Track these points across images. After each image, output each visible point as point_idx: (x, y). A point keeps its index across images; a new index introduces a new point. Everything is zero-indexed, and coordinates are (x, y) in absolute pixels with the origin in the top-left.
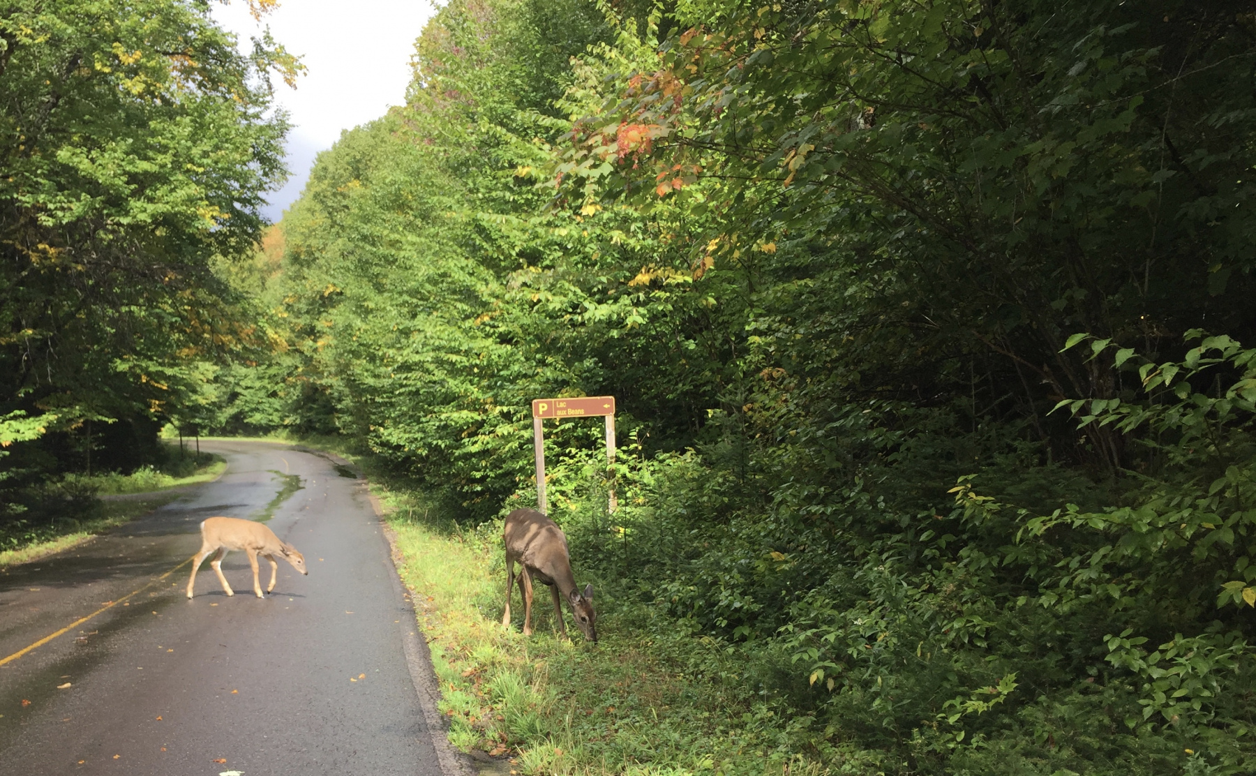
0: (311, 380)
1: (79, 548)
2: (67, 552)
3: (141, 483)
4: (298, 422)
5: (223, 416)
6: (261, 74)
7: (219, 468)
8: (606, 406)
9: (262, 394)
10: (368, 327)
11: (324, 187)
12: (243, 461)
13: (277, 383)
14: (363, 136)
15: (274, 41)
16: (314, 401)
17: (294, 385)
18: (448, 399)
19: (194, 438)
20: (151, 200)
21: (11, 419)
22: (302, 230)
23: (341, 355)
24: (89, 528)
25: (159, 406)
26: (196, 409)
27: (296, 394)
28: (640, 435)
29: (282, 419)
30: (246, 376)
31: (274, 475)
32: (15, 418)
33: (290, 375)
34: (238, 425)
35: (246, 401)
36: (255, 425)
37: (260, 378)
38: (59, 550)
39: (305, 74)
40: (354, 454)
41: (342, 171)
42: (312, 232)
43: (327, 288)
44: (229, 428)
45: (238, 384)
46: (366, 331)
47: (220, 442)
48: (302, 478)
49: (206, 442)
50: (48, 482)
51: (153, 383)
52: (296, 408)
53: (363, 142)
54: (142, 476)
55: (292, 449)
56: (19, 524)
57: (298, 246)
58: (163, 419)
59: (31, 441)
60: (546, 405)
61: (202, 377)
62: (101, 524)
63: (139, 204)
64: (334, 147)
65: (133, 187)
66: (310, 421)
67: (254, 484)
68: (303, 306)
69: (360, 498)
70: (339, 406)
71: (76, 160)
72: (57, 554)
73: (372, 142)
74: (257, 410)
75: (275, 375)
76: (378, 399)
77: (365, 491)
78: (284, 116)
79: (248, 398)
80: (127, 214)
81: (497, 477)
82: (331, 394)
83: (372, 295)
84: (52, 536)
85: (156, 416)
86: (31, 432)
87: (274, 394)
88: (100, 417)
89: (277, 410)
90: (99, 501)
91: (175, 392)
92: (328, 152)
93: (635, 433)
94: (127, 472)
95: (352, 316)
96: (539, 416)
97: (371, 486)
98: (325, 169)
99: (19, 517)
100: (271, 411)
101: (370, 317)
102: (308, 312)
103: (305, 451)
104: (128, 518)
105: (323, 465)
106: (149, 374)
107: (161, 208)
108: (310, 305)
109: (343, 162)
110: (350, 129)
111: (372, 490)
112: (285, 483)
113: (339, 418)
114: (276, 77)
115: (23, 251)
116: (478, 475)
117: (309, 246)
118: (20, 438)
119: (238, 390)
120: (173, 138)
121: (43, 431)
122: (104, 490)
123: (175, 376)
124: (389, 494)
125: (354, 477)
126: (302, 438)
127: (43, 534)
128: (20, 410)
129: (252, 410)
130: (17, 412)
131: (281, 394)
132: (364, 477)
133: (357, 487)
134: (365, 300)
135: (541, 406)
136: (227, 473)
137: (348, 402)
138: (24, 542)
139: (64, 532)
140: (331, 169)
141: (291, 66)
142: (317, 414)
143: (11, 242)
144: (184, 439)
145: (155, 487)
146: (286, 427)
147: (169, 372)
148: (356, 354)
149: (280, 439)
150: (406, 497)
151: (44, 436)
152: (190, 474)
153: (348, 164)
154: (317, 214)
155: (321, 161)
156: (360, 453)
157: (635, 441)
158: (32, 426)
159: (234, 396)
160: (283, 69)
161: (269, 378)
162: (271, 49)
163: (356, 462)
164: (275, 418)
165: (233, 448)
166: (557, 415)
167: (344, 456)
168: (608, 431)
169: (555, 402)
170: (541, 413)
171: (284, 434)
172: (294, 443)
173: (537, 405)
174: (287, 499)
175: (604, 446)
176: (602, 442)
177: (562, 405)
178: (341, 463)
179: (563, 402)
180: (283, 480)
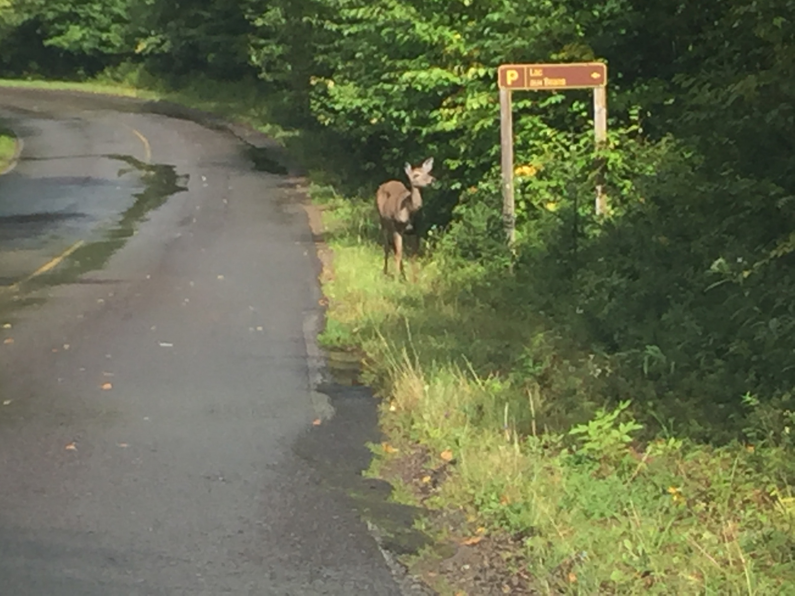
4: (166, 48)
8: (595, 75)
12: (53, 135)
28: (642, 114)
29: (131, 40)
31: (124, 165)
36: (68, 53)
40: (284, 126)
48: (179, 171)
55: (151, 108)
60: (516, 73)
66: (194, 47)
67: (86, 181)
69: (290, 209)
70: (259, 22)
74: (74, 18)
77: (302, 198)
93: (636, 112)
96: (506, 86)
97: (314, 188)
100: (105, 20)
105: (221, 145)
111: (313, 196)
112: (145, 180)
113: (259, 47)
125: (282, 171)
126: (175, 86)
129: (63, 18)
132: (302, 173)
133: (286, 190)
135: (512, 74)
136: (26, 158)
142: (211, 31)
146: (139, 58)
149: (124, 86)
157: (635, 123)
163: (289, 141)
164: (115, 36)
165: (22, 104)
166: (529, 85)
167: (267, 128)
168: (597, 108)
169: (528, 69)
170: (509, 83)
171: (134, 76)
172: (155, 97)
173: (504, 73)
174: (156, 206)
175: (592, 127)
176: (591, 122)
177: (538, 73)
178: (259, 144)
179: (538, 68)
180: (143, 173)
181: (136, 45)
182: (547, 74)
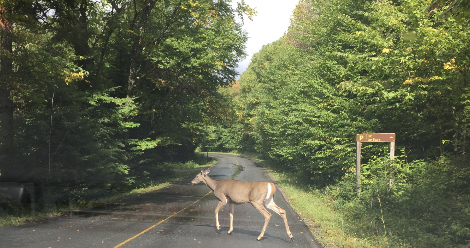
0: (247, 133)
1: (166, 189)
2: (161, 190)
3: (188, 167)
4: (241, 147)
5: (217, 144)
6: (240, 16)
7: (215, 162)
8: (391, 137)
9: (229, 138)
10: (270, 113)
11: (255, 65)
12: (222, 160)
13: (234, 134)
14: (270, 47)
15: (245, 3)
16: (247, 140)
17: (240, 135)
18: (310, 136)
19: (206, 152)
20: (199, 58)
21: (146, 141)
22: (247, 80)
23: (260, 122)
24: (170, 181)
25: (196, 140)
26: (208, 141)
27: (241, 138)
28: (406, 151)
29: (236, 146)
30: (224, 132)
31: (233, 165)
32: (147, 140)
33: (239, 131)
34: (221, 148)
35: (224, 140)
36: (226, 148)
37: (229, 132)
38: (159, 189)
39: (256, 15)
40: (261, 159)
41: (262, 59)
42: (250, 81)
43: (255, 100)
44: (217, 149)
45: (221, 134)
46: (270, 114)
47: (214, 154)
48: (243, 167)
49: (211, 154)
50: (158, 165)
51: (194, 132)
52: (240, 143)
53: (270, 49)
54: (189, 164)
55: (239, 157)
56: (147, 179)
57: (245, 86)
58: (196, 145)
59: (152, 149)
60: (363, 137)
61: (210, 130)
62: (174, 180)
63: (194, 60)
64: (260, 51)
65: (192, 53)
66: (245, 147)
67: (227, 168)
68: (246, 107)
69: (266, 175)
70: (257, 142)
71: (173, 43)
72: (158, 190)
73: (273, 49)
74: (227, 143)
75: (234, 131)
76: (273, 138)
77: (267, 172)
78: (246, 34)
79: (225, 139)
80: (190, 64)
81: (330, 168)
82: (253, 138)
83: (273, 101)
84: (157, 183)
85: (194, 143)
86: (152, 145)
87: (233, 138)
88: (176, 143)
89: (234, 143)
90: (174, 172)
91: (201, 135)
92: (257, 53)
93: (403, 150)
94: (184, 163)
95: (265, 109)
96: (359, 141)
97: (269, 170)
98: (256, 59)
99: (147, 176)
100: (232, 144)
101: (271, 109)
102: (247, 109)
103: (243, 158)
104: (184, 178)
105: (250, 163)
106: (193, 129)
107: (202, 61)
108: (248, 106)
109: (263, 56)
110: (266, 44)
111: (269, 172)
113: (256, 146)
114: (245, 16)
115: (153, 82)
116: (321, 167)
117: (249, 86)
118: (148, 148)
119: (221, 136)
120: (208, 35)
121: (156, 145)
122: (176, 168)
123: (201, 130)
124: (276, 173)
125: (262, 167)
126: (242, 153)
127: (154, 183)
128: (149, 137)
130: (148, 138)
131: (236, 138)
132: (266, 167)
133: (264, 171)
134: (269, 103)
135: (361, 137)
136: (217, 164)
137: (261, 140)
138: (148, 185)
139: (162, 183)
140: (258, 58)
141: (251, 12)
142: (248, 145)
143: (149, 78)
144: (203, 152)
145: (193, 168)
146: (237, 149)
147: (200, 128)
148: (266, 122)
149: (234, 153)
150: (283, 175)
151: (156, 147)
152: (205, 164)
153: (264, 57)
154: (252, 75)
155: (255, 56)
156: (263, 159)
157: (403, 154)
158: (152, 143)
159: (220, 138)
160: (248, 13)
161: (232, 132)
162: (244, 6)
163: (262, 162)
164: (233, 146)
165: (219, 156)
166: (367, 141)
167: (257, 160)
168: (391, 149)
169: (367, 135)
170: (360, 140)
171: (236, 152)
172: (239, 155)
173: (359, 136)
174: (239, 174)
175: (389, 155)
176: (389, 153)
177: (371, 136)
178: (257, 162)
179: (371, 135)
180: (237, 167)
181: (236, 147)
182: (374, 137)
